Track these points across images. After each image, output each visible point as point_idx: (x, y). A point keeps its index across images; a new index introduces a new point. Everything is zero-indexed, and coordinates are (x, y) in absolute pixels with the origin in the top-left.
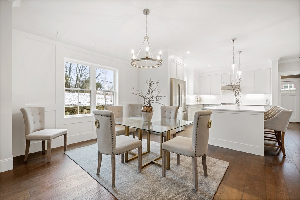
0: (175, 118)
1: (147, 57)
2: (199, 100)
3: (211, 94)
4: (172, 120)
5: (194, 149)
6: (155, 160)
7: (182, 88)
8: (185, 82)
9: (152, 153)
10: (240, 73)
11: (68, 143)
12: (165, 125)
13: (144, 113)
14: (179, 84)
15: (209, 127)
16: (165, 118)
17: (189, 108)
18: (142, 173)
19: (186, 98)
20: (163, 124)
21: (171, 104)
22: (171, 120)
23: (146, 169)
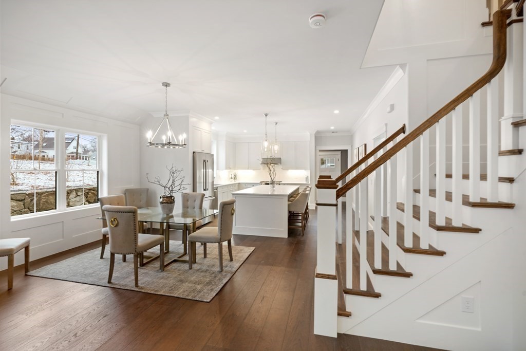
0: (201, 207)
1: (169, 143)
2: (233, 177)
3: (248, 169)
4: (197, 210)
5: (219, 235)
6: (179, 258)
7: (208, 164)
8: (213, 155)
9: (172, 252)
10: (276, 148)
11: (31, 259)
12: (188, 217)
13: (164, 204)
14: (205, 159)
15: (233, 214)
16: (188, 208)
17: (219, 190)
18: (166, 271)
19: (215, 176)
20: (185, 215)
21: (194, 190)
22: (195, 210)
23: (169, 267)
